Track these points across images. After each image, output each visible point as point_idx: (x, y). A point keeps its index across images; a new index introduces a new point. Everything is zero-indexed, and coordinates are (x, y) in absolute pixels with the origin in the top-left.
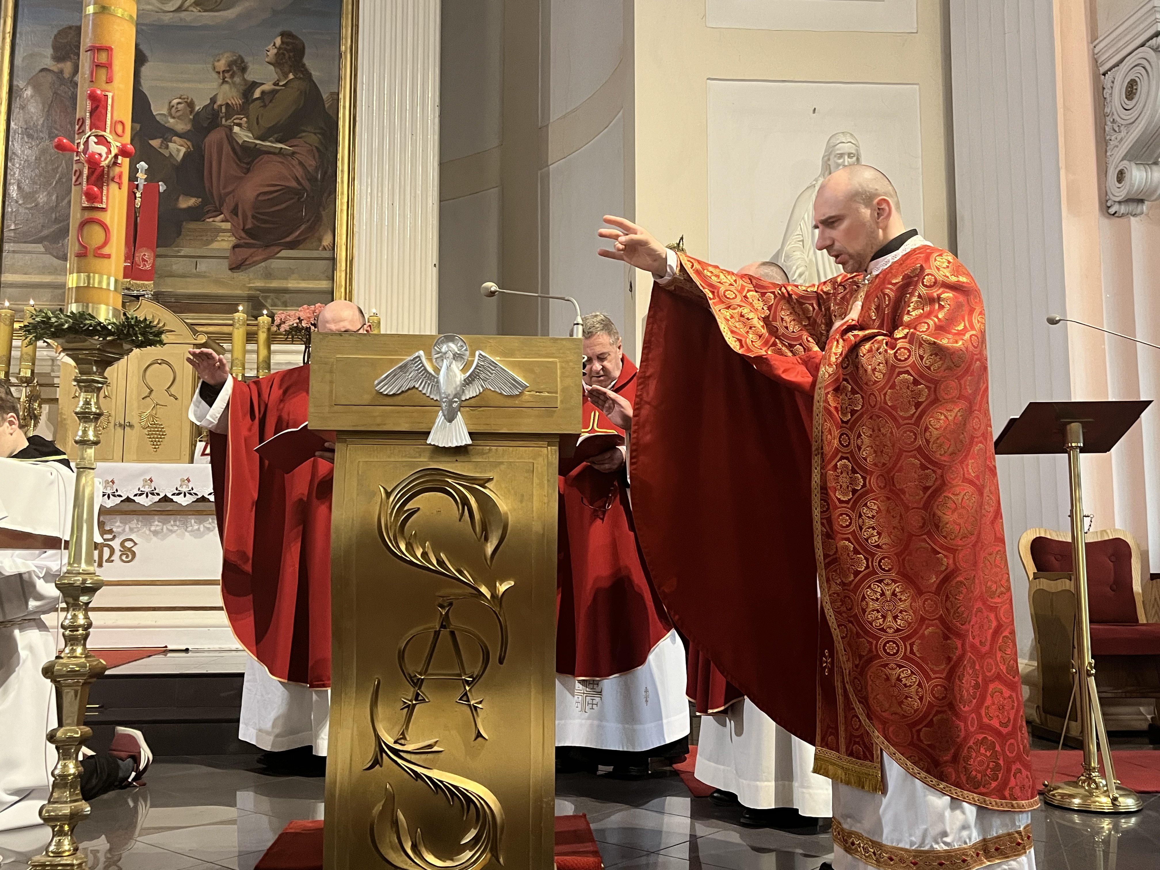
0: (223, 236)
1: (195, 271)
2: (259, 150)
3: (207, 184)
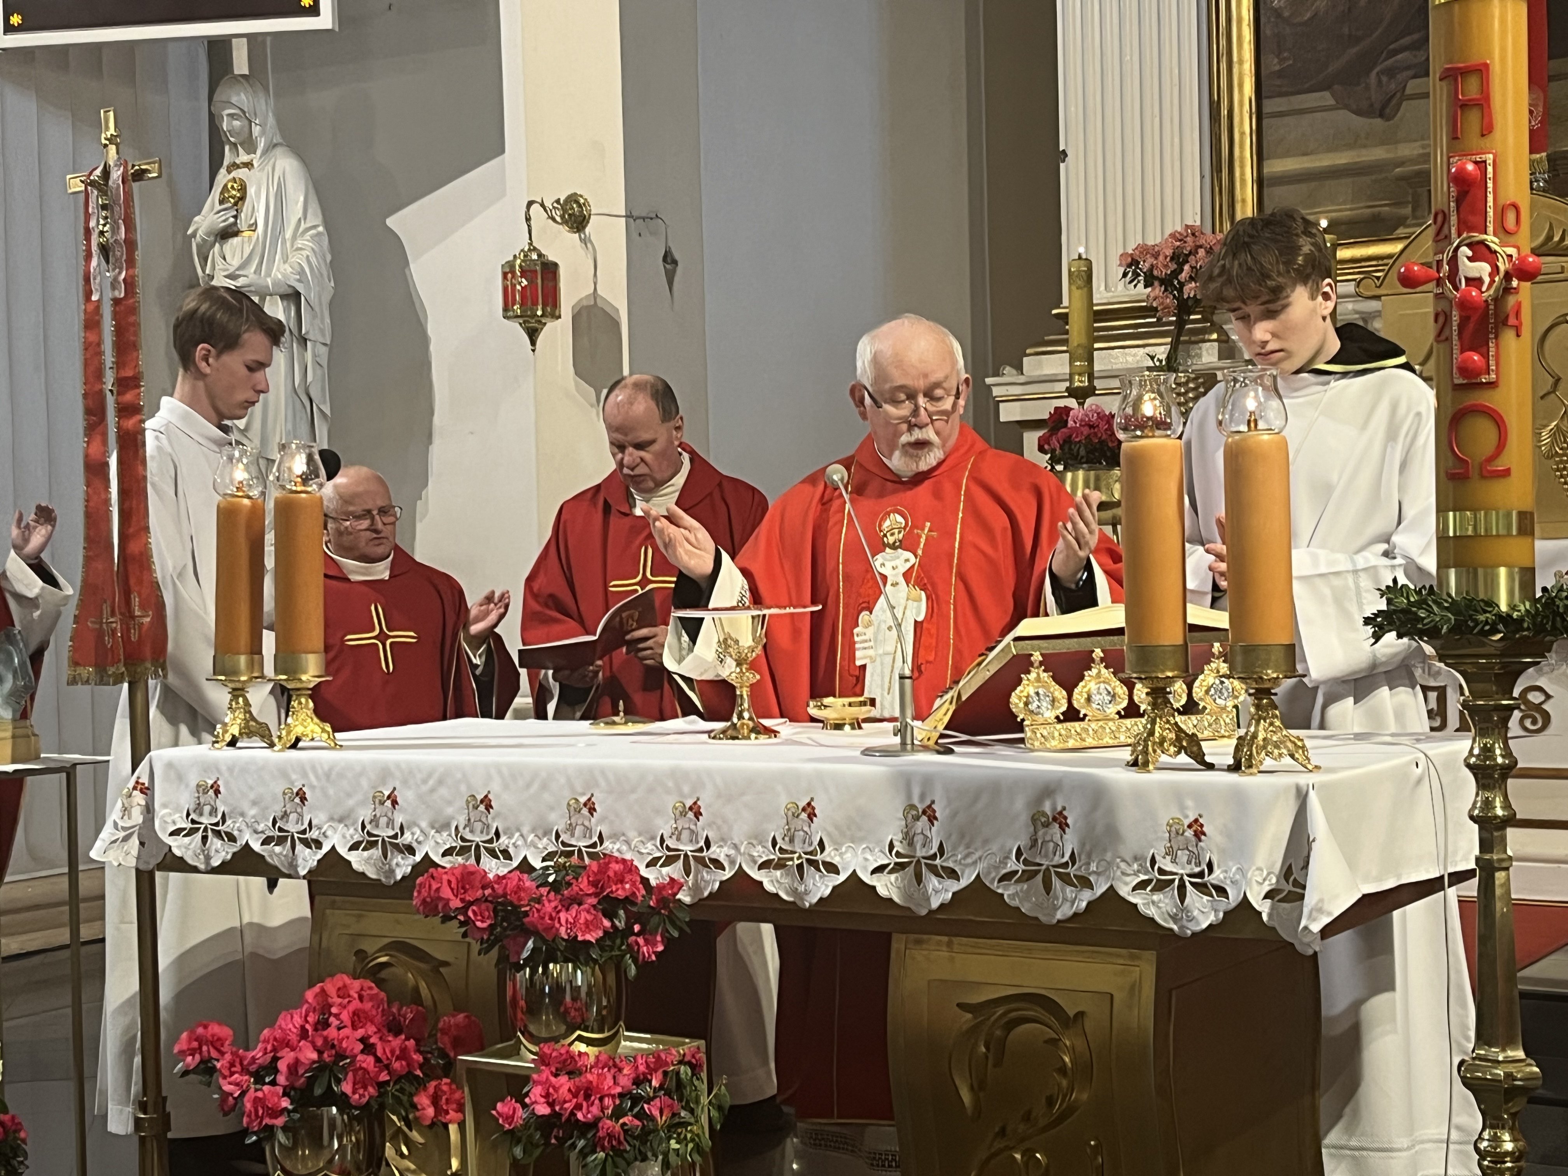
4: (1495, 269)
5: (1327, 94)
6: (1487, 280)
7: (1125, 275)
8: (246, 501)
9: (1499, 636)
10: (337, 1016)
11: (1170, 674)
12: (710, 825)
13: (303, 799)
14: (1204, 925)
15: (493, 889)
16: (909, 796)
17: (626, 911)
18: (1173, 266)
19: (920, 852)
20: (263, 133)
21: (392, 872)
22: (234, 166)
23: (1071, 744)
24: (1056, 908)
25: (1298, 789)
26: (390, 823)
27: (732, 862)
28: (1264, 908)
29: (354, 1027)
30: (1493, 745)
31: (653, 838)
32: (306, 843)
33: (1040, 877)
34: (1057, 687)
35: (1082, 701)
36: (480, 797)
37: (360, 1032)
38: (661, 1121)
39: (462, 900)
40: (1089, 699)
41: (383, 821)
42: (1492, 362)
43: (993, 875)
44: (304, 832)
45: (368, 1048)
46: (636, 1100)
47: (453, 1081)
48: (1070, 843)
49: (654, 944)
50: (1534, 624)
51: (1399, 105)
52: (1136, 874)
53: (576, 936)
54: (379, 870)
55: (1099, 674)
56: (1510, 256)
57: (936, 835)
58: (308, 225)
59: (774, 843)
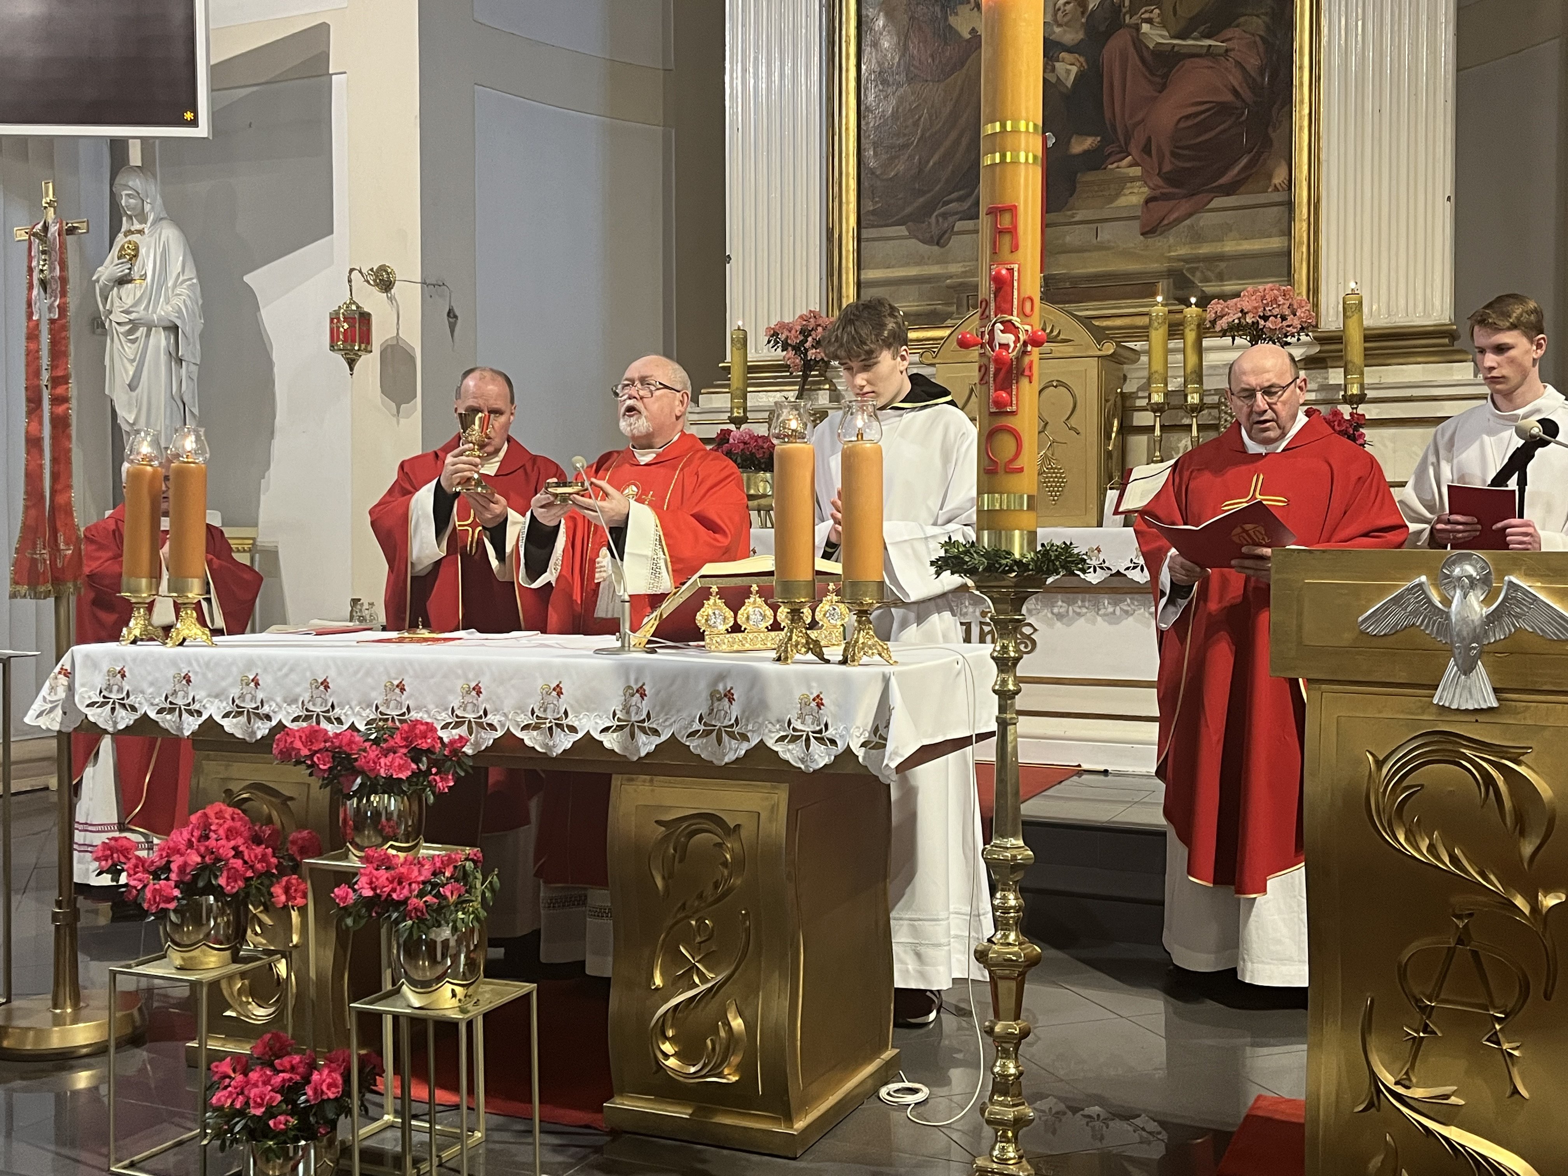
0: (1132, 187)
1: (1094, 241)
2: (1178, 54)
3: (1108, 114)
4: (1018, 339)
5: (903, 227)
6: (1012, 345)
7: (769, 342)
8: (149, 468)
9: (1014, 574)
10: (214, 831)
11: (803, 600)
12: (487, 700)
13: (189, 681)
14: (821, 765)
15: (332, 742)
16: (627, 679)
17: (428, 758)
18: (801, 338)
19: (633, 719)
20: (153, 209)
21: (254, 733)
22: (129, 232)
23: (736, 647)
24: (724, 755)
25: (884, 676)
26: (253, 698)
27: (503, 726)
28: (860, 753)
29: (228, 839)
30: (1008, 645)
31: (446, 709)
32: (190, 713)
33: (715, 733)
34: (727, 609)
35: (744, 619)
36: (320, 681)
37: (232, 843)
38: (452, 899)
39: (310, 750)
40: (748, 618)
41: (248, 697)
42: (1014, 399)
43: (683, 732)
44: (189, 705)
45: (238, 854)
46: (435, 885)
47: (300, 877)
48: (735, 711)
49: (447, 780)
50: (1036, 566)
51: (950, 238)
52: (778, 731)
53: (392, 775)
54: (244, 732)
55: (755, 602)
56: (1027, 331)
57: (645, 706)
58: (186, 278)
59: (533, 713)
